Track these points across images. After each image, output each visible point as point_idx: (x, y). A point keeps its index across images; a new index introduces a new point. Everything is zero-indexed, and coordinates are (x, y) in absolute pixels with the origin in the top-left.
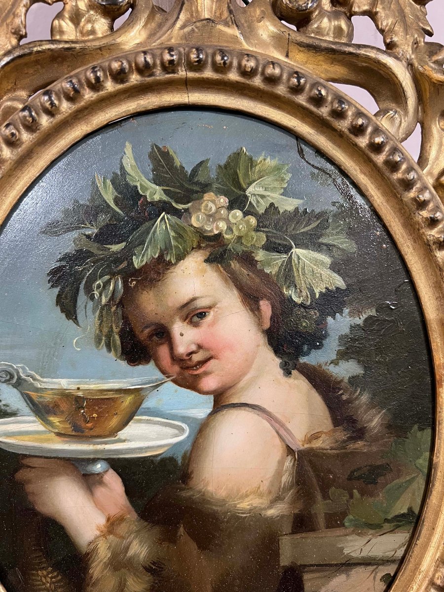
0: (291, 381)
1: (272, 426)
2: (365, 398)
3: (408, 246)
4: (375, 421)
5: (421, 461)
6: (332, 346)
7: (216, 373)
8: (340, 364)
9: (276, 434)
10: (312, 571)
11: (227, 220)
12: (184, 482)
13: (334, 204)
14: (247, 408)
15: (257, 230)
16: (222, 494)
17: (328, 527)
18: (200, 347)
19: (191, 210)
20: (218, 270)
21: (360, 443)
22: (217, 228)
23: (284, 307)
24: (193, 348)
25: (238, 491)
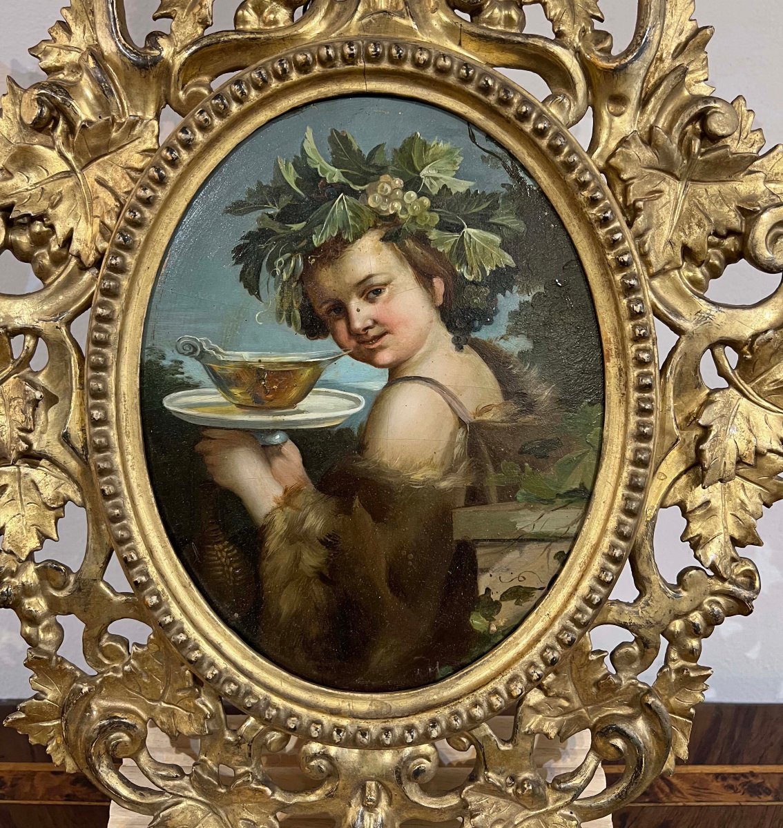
0: (462, 355)
1: (444, 398)
2: (534, 373)
3: (573, 225)
4: (544, 394)
5: (590, 436)
6: (502, 321)
7: (391, 347)
8: (510, 339)
9: (448, 406)
10: (485, 546)
11: (402, 201)
12: (359, 453)
13: (503, 185)
14: (421, 382)
15: (430, 210)
16: (396, 464)
17: (500, 501)
18: (375, 322)
19: (368, 192)
20: (393, 249)
21: (530, 417)
22: (393, 208)
23: (456, 285)
24: (370, 323)
25: (412, 462)
